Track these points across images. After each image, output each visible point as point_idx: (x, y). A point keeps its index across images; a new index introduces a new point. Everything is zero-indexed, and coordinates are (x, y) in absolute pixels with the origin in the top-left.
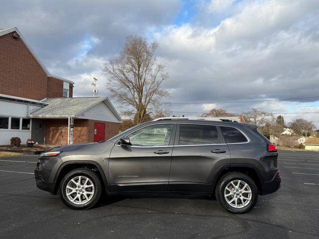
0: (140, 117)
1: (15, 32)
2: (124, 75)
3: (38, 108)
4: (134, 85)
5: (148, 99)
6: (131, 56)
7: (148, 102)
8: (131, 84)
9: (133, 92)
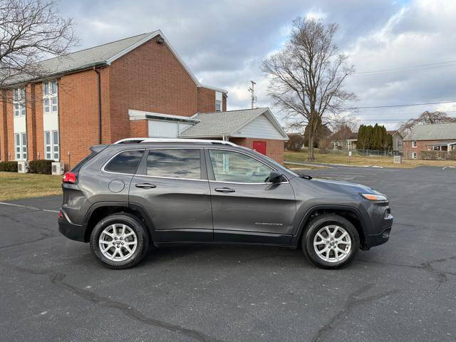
0: (312, 129)
1: (159, 35)
2: (290, 73)
3: (189, 126)
4: (304, 86)
5: (324, 104)
6: (301, 47)
7: (325, 108)
8: (299, 85)
9: (302, 97)
